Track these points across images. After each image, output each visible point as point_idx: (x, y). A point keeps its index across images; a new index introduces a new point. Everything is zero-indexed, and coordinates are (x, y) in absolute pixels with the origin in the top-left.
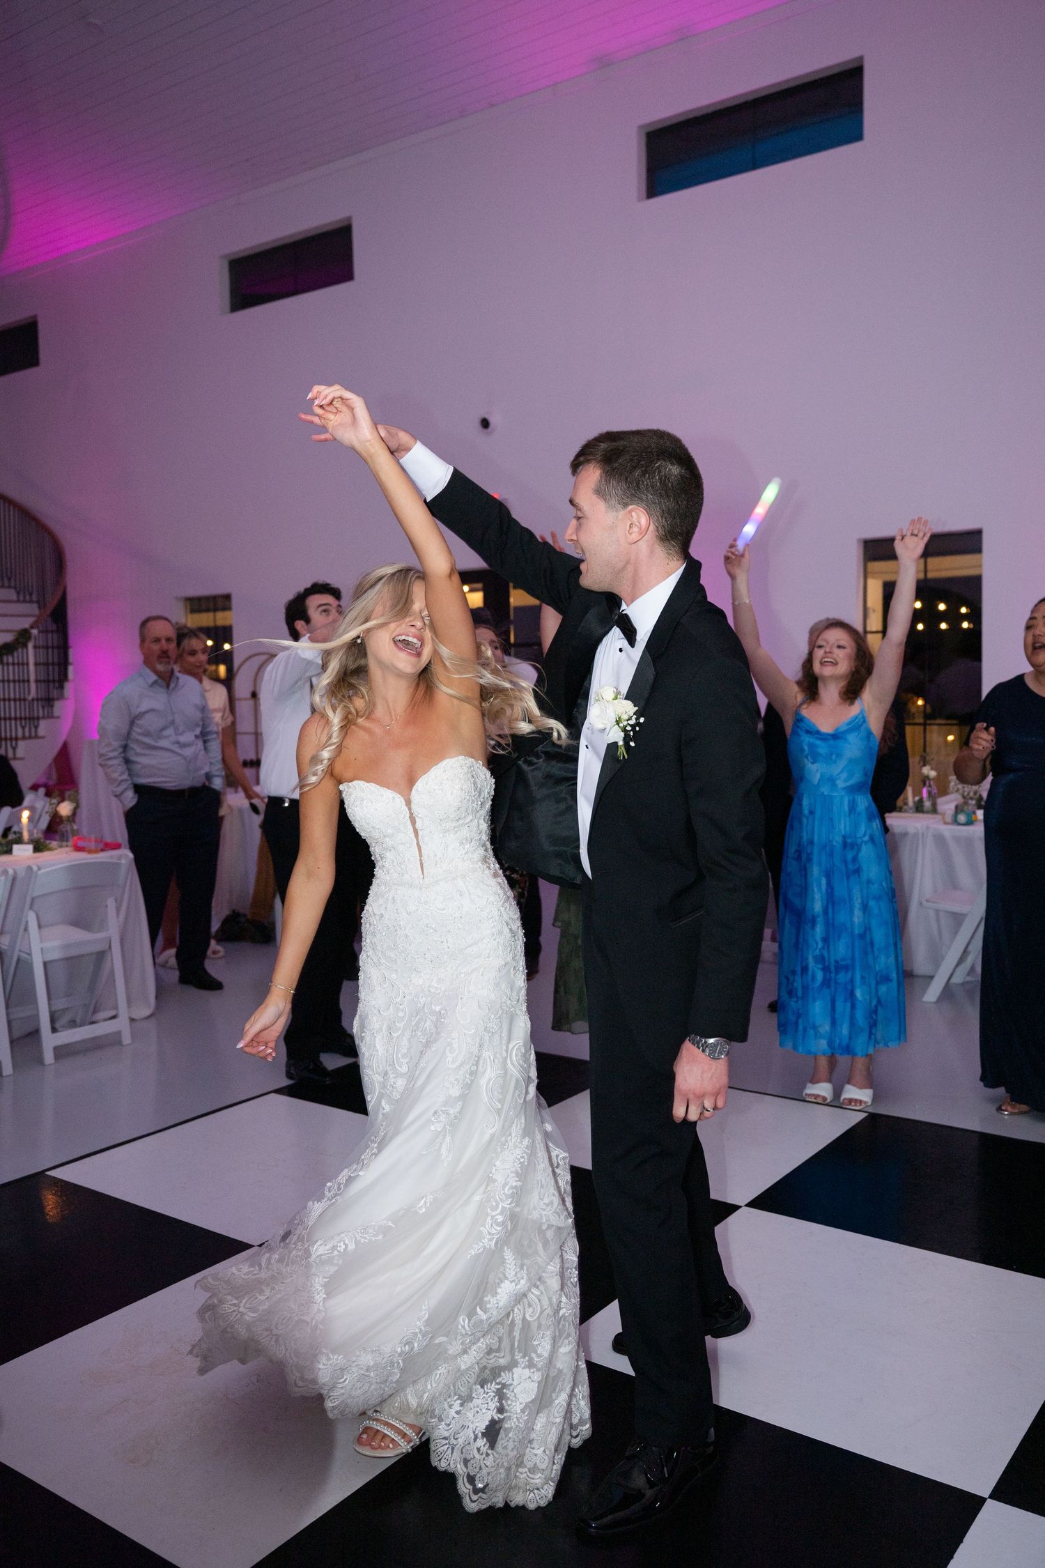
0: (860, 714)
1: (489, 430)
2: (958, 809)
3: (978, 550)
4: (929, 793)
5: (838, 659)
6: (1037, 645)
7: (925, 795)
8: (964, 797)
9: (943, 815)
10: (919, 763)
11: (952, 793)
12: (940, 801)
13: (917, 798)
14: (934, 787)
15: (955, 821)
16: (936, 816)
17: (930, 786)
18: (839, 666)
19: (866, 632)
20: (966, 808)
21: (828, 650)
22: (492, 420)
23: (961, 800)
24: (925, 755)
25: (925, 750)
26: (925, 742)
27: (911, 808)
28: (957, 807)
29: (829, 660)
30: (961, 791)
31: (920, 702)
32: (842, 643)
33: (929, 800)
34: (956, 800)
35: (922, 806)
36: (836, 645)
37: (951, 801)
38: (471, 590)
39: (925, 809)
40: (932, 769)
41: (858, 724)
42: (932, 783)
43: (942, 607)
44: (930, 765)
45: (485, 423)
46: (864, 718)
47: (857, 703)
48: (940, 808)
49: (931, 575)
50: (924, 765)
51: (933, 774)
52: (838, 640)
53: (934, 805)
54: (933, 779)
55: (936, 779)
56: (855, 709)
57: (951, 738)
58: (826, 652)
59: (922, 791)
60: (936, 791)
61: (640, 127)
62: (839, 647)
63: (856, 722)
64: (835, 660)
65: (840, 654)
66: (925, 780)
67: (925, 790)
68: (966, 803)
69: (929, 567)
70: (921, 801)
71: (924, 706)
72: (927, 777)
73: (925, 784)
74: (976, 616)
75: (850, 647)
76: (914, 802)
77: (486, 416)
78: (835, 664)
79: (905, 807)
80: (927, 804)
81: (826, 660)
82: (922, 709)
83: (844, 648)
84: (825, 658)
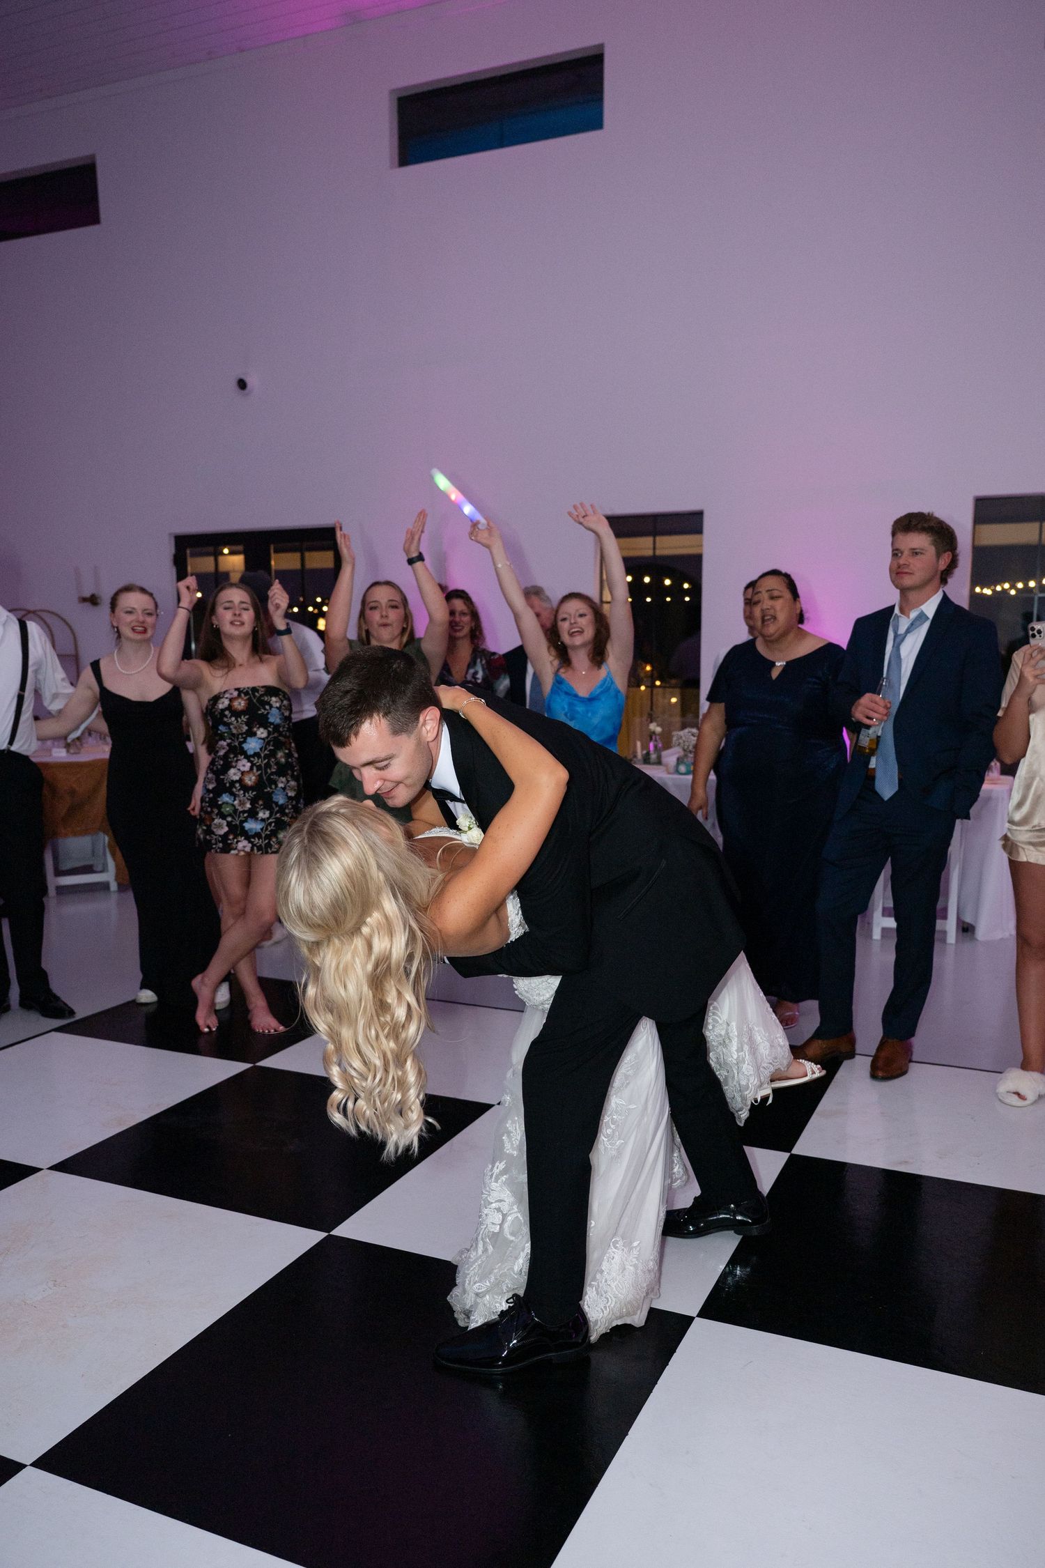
0: (607, 676)
1: (246, 391)
2: (679, 761)
3: (698, 530)
4: (656, 747)
5: (583, 627)
6: (766, 618)
7: (652, 748)
8: (684, 750)
9: (666, 766)
10: (647, 720)
11: (675, 746)
12: (664, 753)
13: (645, 752)
14: (659, 741)
15: (677, 771)
16: (661, 767)
17: (656, 740)
18: (586, 633)
19: (602, 601)
20: (685, 760)
21: (572, 622)
22: (248, 380)
23: (682, 753)
24: (651, 712)
25: (652, 709)
26: (652, 703)
27: (639, 760)
28: (678, 759)
29: (576, 630)
30: (682, 745)
31: (648, 668)
32: (581, 612)
33: (655, 753)
34: (679, 752)
35: (649, 759)
36: (577, 615)
37: (673, 754)
38: (231, 553)
39: (652, 760)
40: (658, 725)
41: (607, 687)
42: (657, 737)
43: (668, 582)
44: (656, 721)
45: (242, 384)
46: (611, 679)
47: (604, 667)
48: (664, 760)
49: (658, 553)
50: (651, 722)
51: (659, 730)
52: (577, 610)
53: (659, 757)
54: (659, 735)
55: (661, 735)
56: (603, 672)
57: (674, 700)
58: (571, 624)
59: (649, 744)
60: (660, 745)
61: (392, 91)
62: (581, 616)
63: (606, 685)
64: (581, 628)
65: (583, 622)
66: (652, 735)
67: (652, 744)
68: (686, 756)
69: (658, 545)
70: (648, 754)
71: (652, 671)
72: (654, 733)
73: (651, 739)
74: (696, 591)
75: (590, 617)
76: (642, 755)
77: (243, 377)
78: (581, 632)
79: (635, 759)
80: (653, 757)
81: (573, 630)
82: (649, 674)
83: (585, 615)
84: (572, 629)
